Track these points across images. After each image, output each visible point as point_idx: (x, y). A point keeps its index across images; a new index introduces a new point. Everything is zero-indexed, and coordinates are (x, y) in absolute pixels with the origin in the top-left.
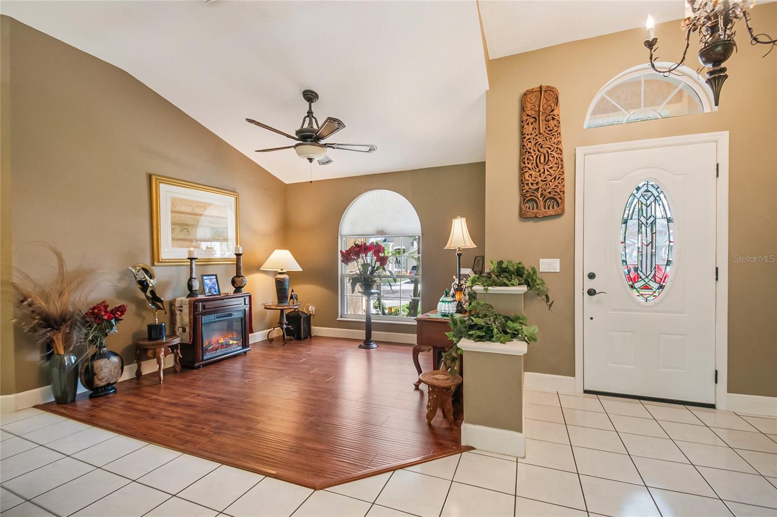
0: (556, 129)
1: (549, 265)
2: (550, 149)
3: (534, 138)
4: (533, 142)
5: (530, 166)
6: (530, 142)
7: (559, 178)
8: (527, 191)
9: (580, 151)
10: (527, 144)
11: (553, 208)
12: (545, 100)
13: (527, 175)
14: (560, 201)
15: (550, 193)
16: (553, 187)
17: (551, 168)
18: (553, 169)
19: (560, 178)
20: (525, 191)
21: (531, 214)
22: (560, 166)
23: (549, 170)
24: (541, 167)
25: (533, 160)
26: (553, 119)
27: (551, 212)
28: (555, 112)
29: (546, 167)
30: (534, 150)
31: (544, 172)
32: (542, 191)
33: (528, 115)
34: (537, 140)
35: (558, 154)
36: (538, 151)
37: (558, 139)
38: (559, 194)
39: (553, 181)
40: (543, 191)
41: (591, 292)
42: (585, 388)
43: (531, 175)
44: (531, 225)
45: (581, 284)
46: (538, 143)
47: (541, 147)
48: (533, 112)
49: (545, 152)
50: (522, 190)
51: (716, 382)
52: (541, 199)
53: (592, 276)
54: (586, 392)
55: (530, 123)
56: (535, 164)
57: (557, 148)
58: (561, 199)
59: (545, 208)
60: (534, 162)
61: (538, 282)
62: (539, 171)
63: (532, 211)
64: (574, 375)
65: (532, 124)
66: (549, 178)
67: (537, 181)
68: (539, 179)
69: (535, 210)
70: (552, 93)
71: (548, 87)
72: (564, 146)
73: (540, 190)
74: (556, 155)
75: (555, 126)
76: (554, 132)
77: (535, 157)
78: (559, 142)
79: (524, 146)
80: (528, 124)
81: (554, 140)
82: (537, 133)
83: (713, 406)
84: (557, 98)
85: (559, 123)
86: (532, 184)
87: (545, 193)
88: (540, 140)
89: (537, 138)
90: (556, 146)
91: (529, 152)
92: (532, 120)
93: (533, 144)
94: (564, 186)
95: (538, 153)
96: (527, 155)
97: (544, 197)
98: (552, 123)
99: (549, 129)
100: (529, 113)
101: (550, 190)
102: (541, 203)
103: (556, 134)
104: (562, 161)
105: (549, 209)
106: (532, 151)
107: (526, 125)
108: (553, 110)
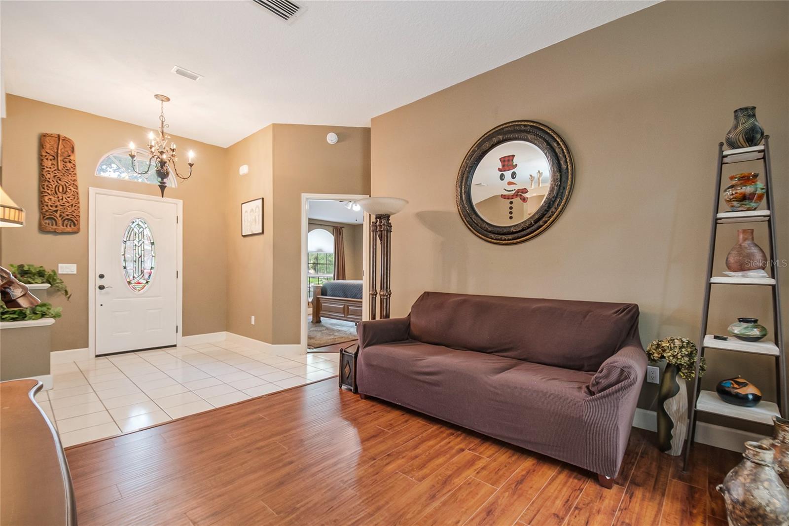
0: (72, 170)
1: (66, 269)
2: (68, 183)
3: (53, 172)
4: (52, 175)
5: (49, 192)
6: (49, 173)
7: (75, 206)
8: (47, 211)
9: (92, 190)
10: (47, 175)
11: (70, 226)
12: (62, 147)
13: (46, 199)
14: (76, 222)
15: (67, 215)
16: (70, 211)
17: (69, 197)
18: (70, 198)
19: (76, 205)
20: (44, 210)
21: (50, 229)
22: (76, 198)
23: (67, 198)
24: (60, 195)
25: (52, 188)
26: (70, 162)
27: (69, 229)
28: (72, 158)
29: (64, 196)
30: (53, 181)
31: (62, 199)
32: (61, 213)
33: (47, 152)
34: (55, 173)
35: (75, 188)
36: (57, 182)
37: (74, 178)
38: (75, 217)
39: (70, 207)
40: (62, 214)
41: (101, 288)
42: (96, 354)
43: (50, 199)
44: (50, 237)
45: (93, 282)
46: (57, 177)
47: (60, 180)
48: (52, 152)
49: (63, 184)
50: (42, 209)
51: (177, 332)
52: (60, 219)
53: (102, 276)
54: (97, 356)
55: (49, 159)
56: (54, 191)
57: (74, 184)
58: (77, 221)
59: (63, 226)
60: (53, 190)
61: (58, 281)
62: (58, 197)
63: (52, 227)
64: (87, 346)
65: (51, 160)
66: (67, 204)
67: (56, 205)
68: (58, 204)
69: (54, 227)
70: (69, 143)
71: (65, 137)
72: (80, 183)
73: (59, 212)
74: (73, 189)
75: (72, 168)
76: (70, 169)
77: (54, 186)
78: (75, 180)
79: (43, 175)
80: (47, 159)
81: (70, 177)
82: (56, 168)
83: (175, 346)
84: (73, 148)
85: (75, 166)
86: (51, 206)
87: (64, 215)
88: (58, 175)
89: (56, 172)
90: (73, 182)
91: (49, 182)
92: (51, 157)
93: (52, 176)
94: (79, 212)
95: (57, 184)
96: (47, 183)
97: (63, 218)
98: (69, 165)
99: (66, 168)
100: (48, 151)
101: (67, 213)
102: (60, 222)
103: (72, 173)
104: (77, 194)
105: (67, 226)
106: (50, 181)
107: (46, 160)
108: (70, 156)
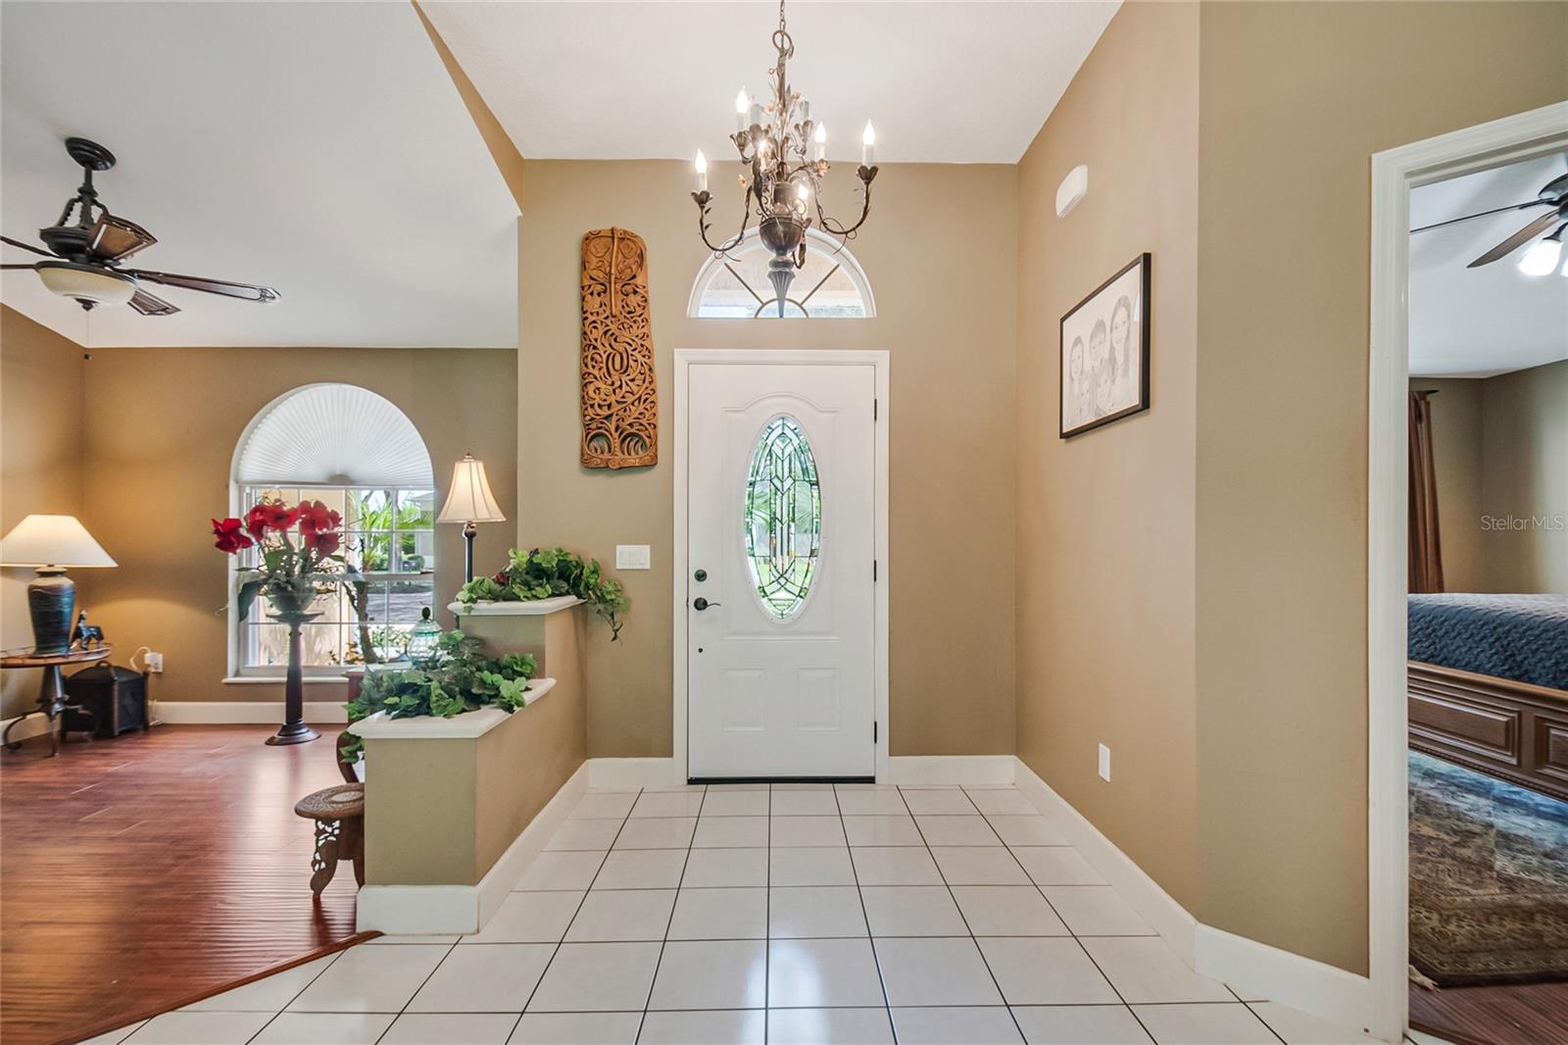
0: (639, 311)
1: (632, 557)
2: (631, 345)
3: (602, 322)
4: (602, 329)
5: (596, 372)
6: (595, 328)
7: (646, 399)
8: (592, 419)
9: (681, 356)
10: (591, 332)
11: (637, 453)
12: (620, 255)
13: (591, 388)
14: (647, 440)
15: (631, 425)
16: (636, 415)
17: (633, 380)
18: (636, 382)
19: (648, 399)
20: (588, 418)
21: (599, 461)
22: (648, 379)
23: (629, 382)
24: (615, 377)
25: (602, 362)
26: (635, 292)
27: (633, 460)
28: (639, 281)
29: (625, 378)
30: (603, 344)
31: (621, 387)
32: (618, 420)
33: (591, 278)
34: (607, 325)
35: (644, 356)
36: (610, 345)
37: (645, 330)
38: (647, 429)
39: (636, 403)
40: (620, 422)
41: (701, 604)
42: (690, 776)
43: (598, 389)
44: (601, 481)
45: (683, 591)
46: (610, 333)
47: (615, 340)
48: (601, 274)
49: (622, 349)
50: (585, 416)
51: (876, 741)
52: (616, 435)
53: (701, 576)
54: (691, 782)
55: (595, 293)
56: (604, 370)
57: (642, 346)
58: (649, 437)
59: (623, 453)
60: (604, 365)
61: (610, 588)
62: (613, 384)
63: (601, 456)
64: (671, 755)
65: (599, 294)
66: (630, 398)
67: (608, 402)
68: (612, 399)
69: (606, 456)
70: (632, 245)
71: (625, 232)
72: (657, 342)
73: (614, 418)
74: (640, 359)
75: (639, 305)
76: (637, 315)
77: (604, 357)
78: (645, 336)
79: (585, 333)
80: (592, 294)
81: (635, 331)
82: (608, 313)
83: (871, 780)
84: (641, 256)
85: (646, 301)
86: (600, 406)
87: (624, 425)
88: (613, 328)
89: (608, 322)
90: (640, 342)
91: (595, 348)
92: (599, 288)
93: (601, 332)
94: (655, 415)
95: (610, 350)
96: (592, 351)
97: (622, 433)
98: (633, 300)
99: (628, 309)
100: (594, 274)
101: (631, 420)
102: (616, 443)
103: (640, 319)
104: (650, 369)
105: (629, 454)
106: (599, 345)
107: (590, 296)
108: (634, 277)
